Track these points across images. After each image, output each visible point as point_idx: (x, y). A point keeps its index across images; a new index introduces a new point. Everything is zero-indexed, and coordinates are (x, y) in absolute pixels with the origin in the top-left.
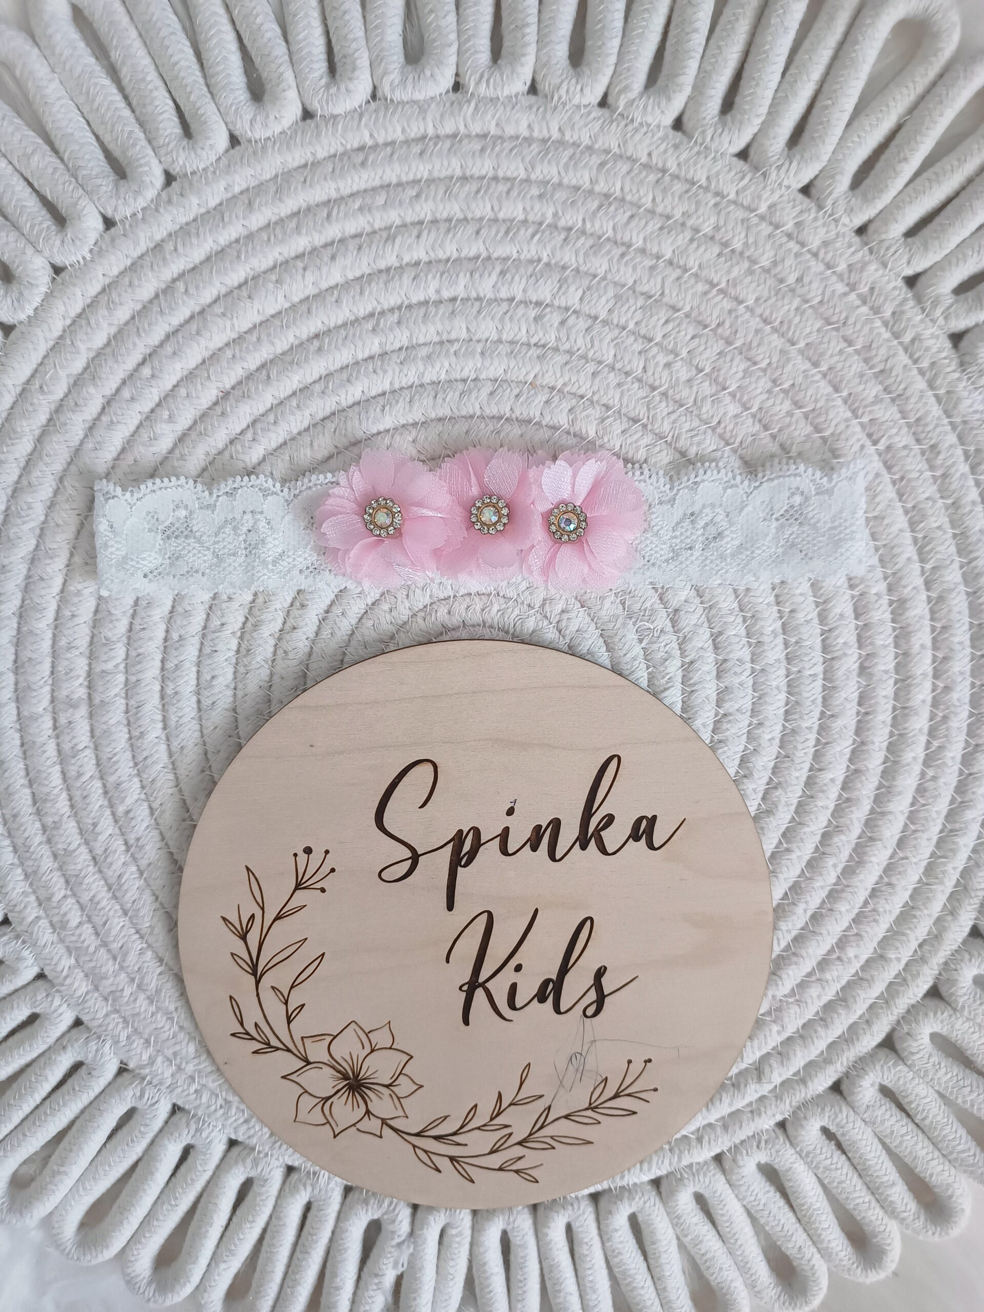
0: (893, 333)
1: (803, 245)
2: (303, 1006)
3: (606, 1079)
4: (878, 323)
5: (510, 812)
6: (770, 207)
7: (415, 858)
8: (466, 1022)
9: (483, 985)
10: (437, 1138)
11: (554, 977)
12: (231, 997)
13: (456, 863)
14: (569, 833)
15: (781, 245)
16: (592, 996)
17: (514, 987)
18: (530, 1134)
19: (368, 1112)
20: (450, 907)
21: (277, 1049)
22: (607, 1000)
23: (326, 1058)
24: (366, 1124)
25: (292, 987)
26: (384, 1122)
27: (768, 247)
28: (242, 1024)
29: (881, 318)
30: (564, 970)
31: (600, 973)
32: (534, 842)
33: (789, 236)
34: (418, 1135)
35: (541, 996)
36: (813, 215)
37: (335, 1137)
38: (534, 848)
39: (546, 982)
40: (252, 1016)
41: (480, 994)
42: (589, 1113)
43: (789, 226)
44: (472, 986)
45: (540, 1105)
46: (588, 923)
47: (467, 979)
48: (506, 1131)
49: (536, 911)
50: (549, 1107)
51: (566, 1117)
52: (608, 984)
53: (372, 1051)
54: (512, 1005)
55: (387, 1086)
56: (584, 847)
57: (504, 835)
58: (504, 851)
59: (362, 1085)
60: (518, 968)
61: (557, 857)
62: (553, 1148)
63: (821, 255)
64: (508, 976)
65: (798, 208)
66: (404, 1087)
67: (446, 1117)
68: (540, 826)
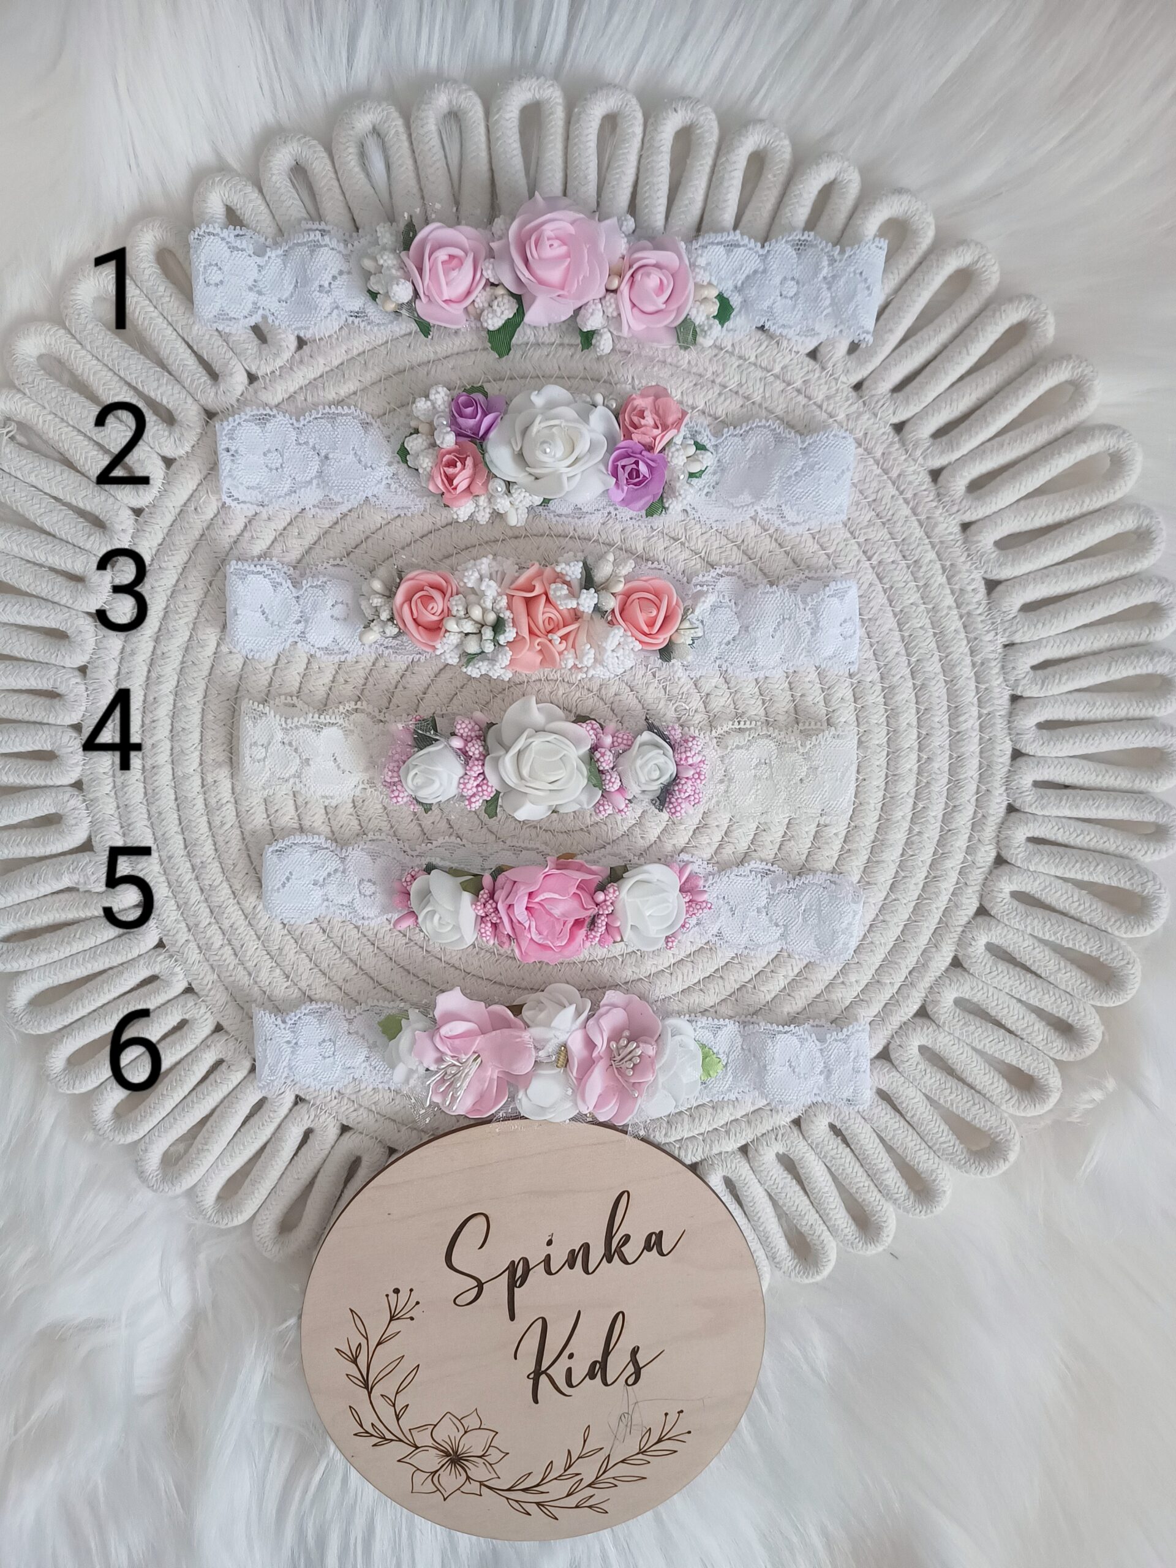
0: (883, 470)
1: (810, 399)
4: (871, 462)
6: (782, 369)
15: (792, 399)
27: (781, 400)
29: (873, 458)
33: (799, 391)
36: (817, 375)
43: (798, 384)
47: (532, 1369)
63: (824, 407)
65: (805, 370)
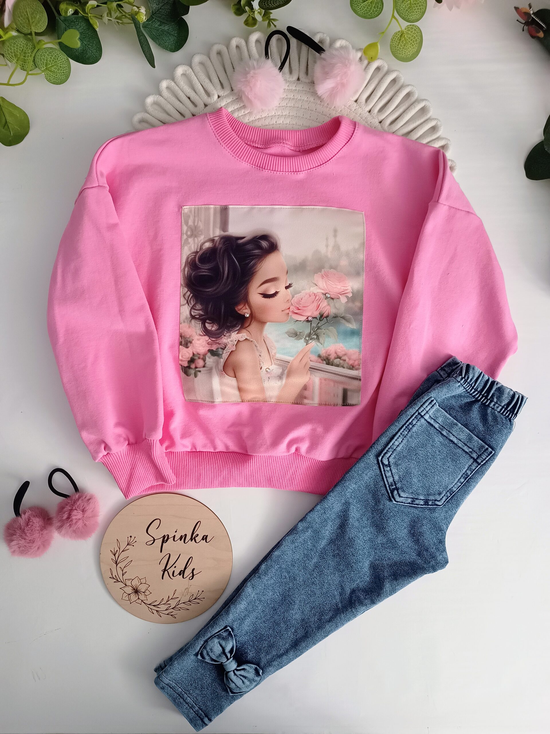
2: (126, 572)
3: (193, 595)
5: (176, 532)
7: (154, 540)
8: (163, 579)
9: (167, 570)
10: (154, 606)
11: (183, 570)
12: (110, 569)
13: (163, 542)
14: (188, 537)
16: (191, 575)
17: (174, 572)
18: (175, 606)
19: (139, 598)
20: (161, 552)
21: (120, 582)
22: (194, 576)
23: (130, 585)
24: (137, 601)
25: (124, 567)
26: (142, 601)
28: (112, 575)
30: (185, 568)
31: (193, 570)
32: (181, 539)
34: (149, 604)
35: (180, 574)
37: (131, 603)
38: (181, 540)
39: (181, 571)
40: (114, 574)
41: (166, 572)
42: (189, 602)
44: (165, 570)
45: (178, 599)
46: (191, 558)
47: (164, 569)
48: (170, 605)
49: (180, 554)
50: (180, 600)
51: (184, 603)
52: (195, 573)
53: (141, 584)
54: (173, 575)
55: (143, 592)
56: (191, 541)
57: (174, 537)
58: (174, 540)
59: (138, 592)
60: (175, 567)
61: (186, 542)
62: (180, 610)
64: (173, 569)
66: (147, 593)
67: (156, 601)
68: (182, 535)
